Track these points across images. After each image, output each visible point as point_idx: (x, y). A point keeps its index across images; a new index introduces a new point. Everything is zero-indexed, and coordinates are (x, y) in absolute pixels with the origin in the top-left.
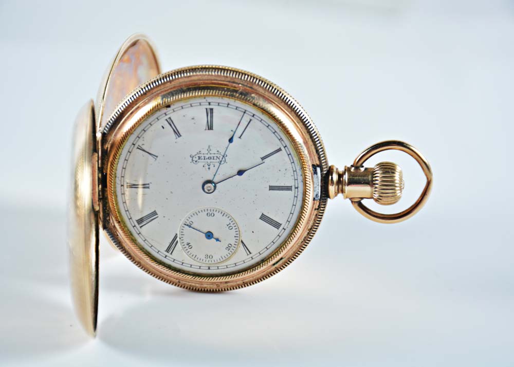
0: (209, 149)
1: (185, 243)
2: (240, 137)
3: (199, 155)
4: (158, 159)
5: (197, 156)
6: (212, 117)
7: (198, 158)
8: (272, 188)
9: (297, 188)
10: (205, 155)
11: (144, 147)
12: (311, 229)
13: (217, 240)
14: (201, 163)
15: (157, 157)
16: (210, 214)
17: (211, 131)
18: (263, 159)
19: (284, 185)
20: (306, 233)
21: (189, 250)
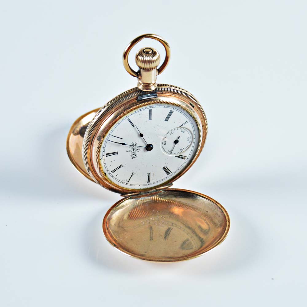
0: (129, 151)
1: (181, 151)
2: (122, 139)
3: (132, 155)
4: (134, 172)
5: (132, 156)
6: (111, 153)
7: (134, 155)
8: (150, 119)
9: (150, 107)
10: (132, 152)
11: (128, 179)
12: (173, 93)
13: (179, 138)
14: (136, 153)
15: (133, 173)
16: (165, 143)
17: (118, 152)
18: (133, 126)
19: (149, 114)
20: (176, 95)
21: (184, 149)
